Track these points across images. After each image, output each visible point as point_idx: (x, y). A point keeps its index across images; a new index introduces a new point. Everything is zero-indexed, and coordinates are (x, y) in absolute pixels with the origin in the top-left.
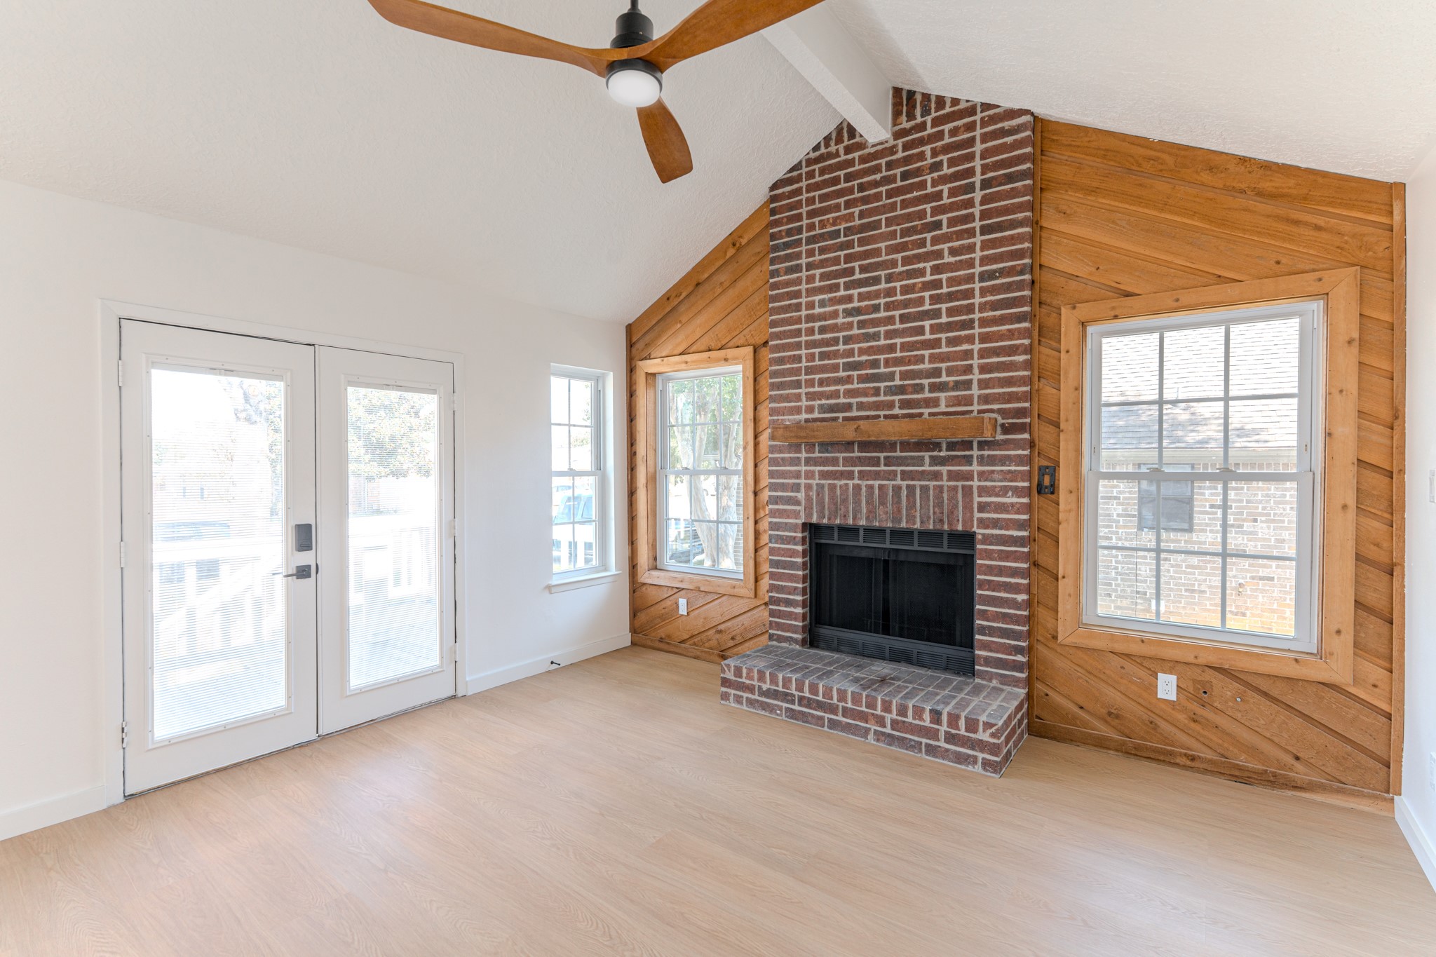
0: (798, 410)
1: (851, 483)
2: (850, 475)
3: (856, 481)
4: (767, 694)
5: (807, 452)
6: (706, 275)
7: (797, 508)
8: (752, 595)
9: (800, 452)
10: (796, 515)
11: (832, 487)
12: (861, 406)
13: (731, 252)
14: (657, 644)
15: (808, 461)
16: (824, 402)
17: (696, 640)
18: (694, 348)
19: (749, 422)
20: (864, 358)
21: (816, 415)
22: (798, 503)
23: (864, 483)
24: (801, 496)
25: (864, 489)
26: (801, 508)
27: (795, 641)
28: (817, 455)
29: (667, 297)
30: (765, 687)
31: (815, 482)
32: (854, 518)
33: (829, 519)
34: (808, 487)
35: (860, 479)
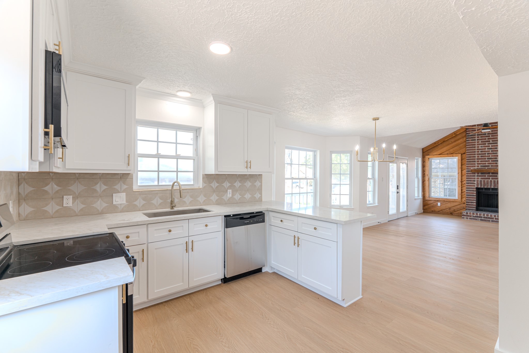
0: (475, 166)
1: (489, 180)
2: (489, 179)
3: (491, 180)
4: (475, 217)
5: (477, 174)
6: (446, 140)
7: (475, 185)
8: (460, 201)
9: (475, 174)
10: (474, 186)
11: (484, 181)
12: (492, 166)
13: (454, 135)
14: (431, 212)
15: (477, 176)
16: (482, 165)
17: (443, 211)
18: (442, 154)
19: (459, 168)
20: (493, 157)
21: (480, 167)
22: (475, 184)
23: (493, 180)
24: (476, 182)
25: (493, 181)
26: (476, 185)
27: (474, 210)
28: (480, 175)
29: (435, 143)
30: (474, 216)
31: (479, 180)
32: (490, 186)
33: (483, 187)
34: (477, 181)
35: (491, 179)
